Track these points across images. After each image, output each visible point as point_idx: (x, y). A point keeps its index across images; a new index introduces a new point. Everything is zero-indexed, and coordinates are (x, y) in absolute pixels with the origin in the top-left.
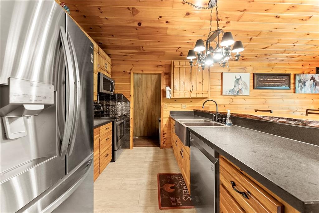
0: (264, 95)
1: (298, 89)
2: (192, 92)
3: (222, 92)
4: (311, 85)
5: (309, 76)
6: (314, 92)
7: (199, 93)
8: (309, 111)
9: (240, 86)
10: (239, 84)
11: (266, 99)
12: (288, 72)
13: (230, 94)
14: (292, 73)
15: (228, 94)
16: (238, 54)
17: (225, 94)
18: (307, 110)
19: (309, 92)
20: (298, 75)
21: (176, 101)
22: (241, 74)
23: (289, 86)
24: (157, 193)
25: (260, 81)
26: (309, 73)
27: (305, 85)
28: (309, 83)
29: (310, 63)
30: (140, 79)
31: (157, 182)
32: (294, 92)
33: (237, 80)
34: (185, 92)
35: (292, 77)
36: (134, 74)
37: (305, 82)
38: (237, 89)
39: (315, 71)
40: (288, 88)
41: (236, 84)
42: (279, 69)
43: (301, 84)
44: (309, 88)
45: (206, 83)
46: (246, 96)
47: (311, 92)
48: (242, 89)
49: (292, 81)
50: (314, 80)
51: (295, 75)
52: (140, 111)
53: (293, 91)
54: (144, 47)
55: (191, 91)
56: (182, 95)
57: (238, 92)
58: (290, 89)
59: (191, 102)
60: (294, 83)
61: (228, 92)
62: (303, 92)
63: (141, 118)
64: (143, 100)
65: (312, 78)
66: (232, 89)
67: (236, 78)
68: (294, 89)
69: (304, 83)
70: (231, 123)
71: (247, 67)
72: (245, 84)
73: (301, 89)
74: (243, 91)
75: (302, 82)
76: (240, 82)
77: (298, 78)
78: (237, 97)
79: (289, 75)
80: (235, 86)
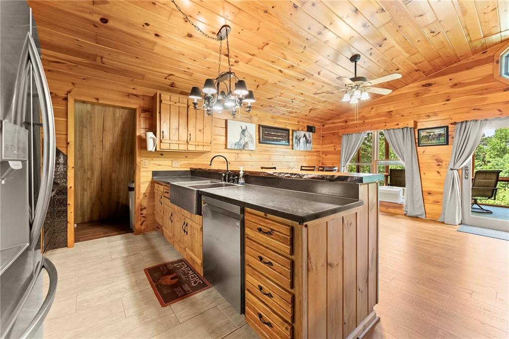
0: (268, 151)
1: (295, 145)
2: (190, 143)
3: (226, 145)
4: (304, 142)
5: (302, 133)
6: (305, 149)
7: (198, 145)
8: (303, 168)
9: (246, 139)
10: (245, 136)
11: (271, 156)
12: (288, 127)
13: (236, 148)
14: (290, 128)
15: (233, 148)
16: (249, 105)
17: (230, 148)
18: (302, 167)
19: (302, 149)
20: (295, 131)
21: (162, 155)
23: (289, 142)
24: (153, 291)
25: (266, 135)
26: (302, 130)
27: (300, 142)
28: (303, 140)
29: (303, 120)
30: (88, 112)
31: (147, 280)
32: (293, 149)
33: (243, 131)
34: (178, 142)
35: (291, 132)
36: (76, 101)
37: (300, 138)
38: (243, 142)
39: (306, 129)
40: (288, 144)
41: (242, 135)
42: (280, 123)
43: (297, 140)
44: (302, 144)
45: (207, 131)
46: (252, 150)
48: (248, 143)
49: (291, 137)
50: (306, 138)
51: (293, 131)
52: (85, 173)
53: (291, 147)
54: (105, 58)
55: (187, 142)
56: (174, 147)
57: (244, 146)
58: (289, 145)
59: (187, 157)
60: (292, 140)
61: (234, 145)
62: (298, 149)
63: (85, 187)
64: (92, 153)
65: (305, 136)
66: (238, 142)
67: (242, 128)
68: (292, 145)
69: (299, 140)
70: (244, 182)
71: (253, 117)
72: (251, 137)
73: (297, 146)
74: (249, 145)
75: (298, 138)
76: (246, 133)
77: (295, 134)
79: (288, 130)
80: (241, 138)
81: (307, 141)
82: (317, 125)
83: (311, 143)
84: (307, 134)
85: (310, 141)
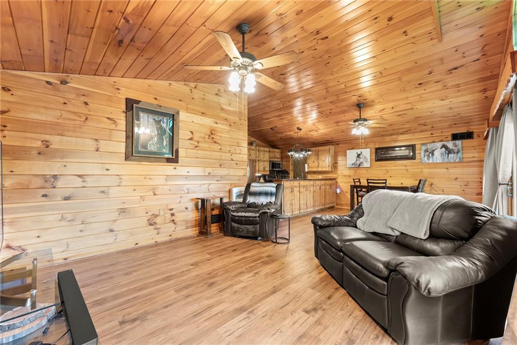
0: (385, 166)
1: (425, 159)
4: (442, 154)
5: (439, 144)
6: (446, 160)
7: (323, 168)
9: (361, 160)
10: (360, 158)
11: (389, 170)
12: (413, 143)
13: (353, 166)
14: (417, 143)
19: (439, 161)
20: (425, 144)
23: (414, 156)
25: (381, 154)
26: (441, 141)
27: (433, 155)
28: (439, 152)
29: (441, 131)
32: (421, 162)
33: (359, 156)
35: (417, 147)
37: (433, 151)
38: (358, 163)
39: (450, 138)
41: (358, 158)
43: (427, 153)
44: (439, 157)
46: (366, 167)
47: (442, 160)
48: (363, 162)
49: (418, 151)
50: (447, 148)
51: (422, 145)
55: (318, 167)
57: (359, 165)
58: (415, 159)
60: (421, 153)
61: (351, 165)
62: (431, 161)
65: (444, 147)
66: (355, 163)
67: (357, 154)
68: (421, 159)
69: (432, 153)
72: (365, 158)
73: (428, 159)
74: (364, 164)
75: (430, 151)
76: (361, 156)
77: (424, 148)
79: (414, 146)
80: (357, 160)
81: (449, 151)
82: (474, 129)
83: (458, 152)
84: (450, 145)
85: (456, 151)
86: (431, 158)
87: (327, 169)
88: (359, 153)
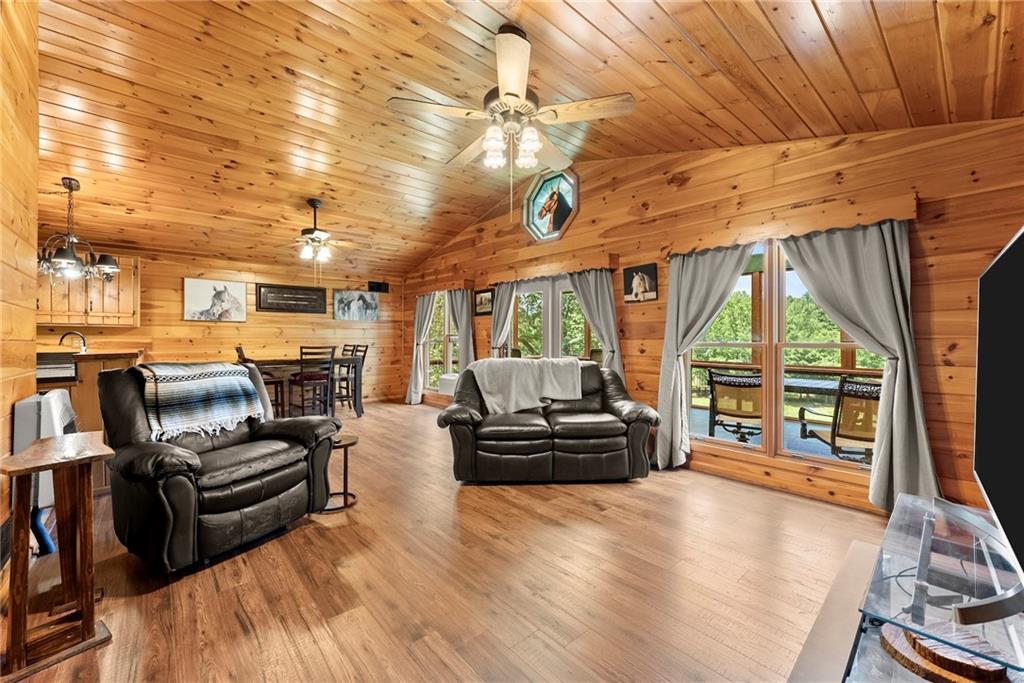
0: (278, 322)
1: (339, 313)
2: (90, 314)
4: (359, 308)
5: (356, 294)
6: (364, 318)
7: (108, 317)
9: (226, 306)
10: (223, 302)
11: (283, 329)
12: (321, 285)
13: (203, 318)
14: (329, 286)
15: (196, 319)
17: (190, 318)
19: (356, 318)
20: (339, 290)
21: (52, 330)
22: (226, 283)
23: (324, 308)
26: (357, 289)
27: (349, 308)
28: (356, 304)
32: (333, 318)
33: (218, 295)
34: (69, 313)
35: (329, 294)
37: (350, 302)
38: (217, 310)
39: (367, 287)
40: (323, 311)
41: (216, 300)
42: (305, 279)
43: (343, 305)
44: (356, 313)
47: (360, 318)
48: (231, 311)
49: (329, 300)
50: (364, 301)
51: (333, 291)
53: (330, 316)
55: (86, 312)
56: (61, 320)
57: (220, 315)
58: (326, 313)
59: (101, 333)
60: (333, 304)
61: (198, 314)
62: (346, 318)
65: (361, 298)
66: (208, 311)
67: (215, 290)
68: (334, 313)
69: (348, 305)
71: (241, 272)
72: (235, 301)
73: (344, 314)
74: (232, 314)
75: (345, 302)
76: (225, 297)
77: (338, 296)
78: (219, 324)
79: (323, 291)
80: (214, 305)
81: (367, 306)
82: (391, 281)
83: (376, 308)
84: (368, 296)
85: (374, 306)
86: (346, 314)
87: (129, 322)
88: (219, 289)
